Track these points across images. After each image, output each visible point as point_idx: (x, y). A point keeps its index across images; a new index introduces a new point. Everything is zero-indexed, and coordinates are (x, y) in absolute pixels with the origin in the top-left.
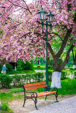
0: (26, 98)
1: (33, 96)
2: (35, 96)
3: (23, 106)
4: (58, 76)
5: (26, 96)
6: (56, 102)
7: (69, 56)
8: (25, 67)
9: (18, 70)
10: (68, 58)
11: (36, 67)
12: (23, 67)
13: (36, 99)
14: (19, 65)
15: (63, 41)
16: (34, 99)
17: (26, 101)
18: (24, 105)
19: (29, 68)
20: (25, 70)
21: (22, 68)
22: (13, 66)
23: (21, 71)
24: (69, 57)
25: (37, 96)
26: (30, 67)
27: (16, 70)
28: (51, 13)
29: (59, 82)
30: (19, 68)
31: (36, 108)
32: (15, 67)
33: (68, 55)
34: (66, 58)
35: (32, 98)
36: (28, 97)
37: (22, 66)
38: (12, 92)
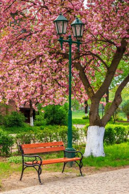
0: (25, 166)
1: (35, 162)
2: (39, 162)
3: (21, 180)
4: (98, 134)
5: (26, 164)
6: (79, 176)
7: (120, 97)
8: (51, 118)
9: (38, 125)
10: (117, 101)
11: (81, 118)
12: (49, 119)
13: (40, 168)
14: (38, 114)
15: (108, 68)
16: (37, 167)
17: (24, 171)
18: (21, 177)
19: (60, 120)
20: (52, 125)
21: (45, 121)
22: (26, 116)
23: (42, 127)
24: (120, 99)
25: (41, 162)
26: (62, 118)
27: (32, 123)
28: (78, 21)
29: (99, 145)
30: (39, 120)
31: (40, 182)
32: (32, 119)
33: (118, 96)
34: (115, 100)
35: (33, 166)
36: (29, 164)
37: (45, 117)
38: (11, 162)
